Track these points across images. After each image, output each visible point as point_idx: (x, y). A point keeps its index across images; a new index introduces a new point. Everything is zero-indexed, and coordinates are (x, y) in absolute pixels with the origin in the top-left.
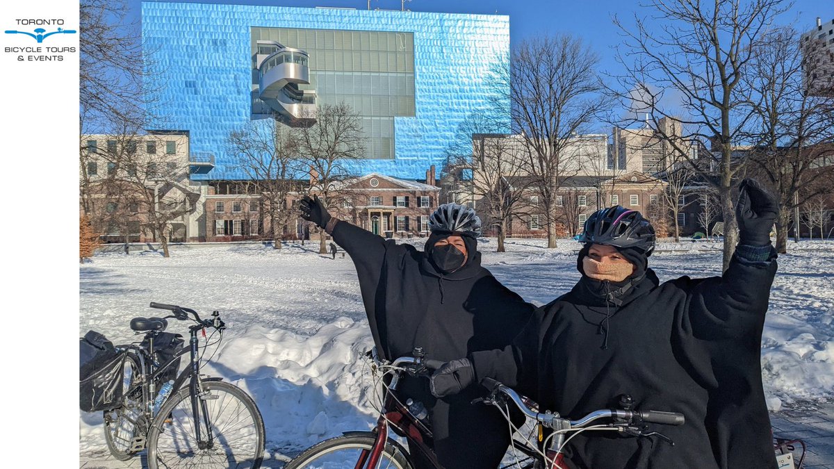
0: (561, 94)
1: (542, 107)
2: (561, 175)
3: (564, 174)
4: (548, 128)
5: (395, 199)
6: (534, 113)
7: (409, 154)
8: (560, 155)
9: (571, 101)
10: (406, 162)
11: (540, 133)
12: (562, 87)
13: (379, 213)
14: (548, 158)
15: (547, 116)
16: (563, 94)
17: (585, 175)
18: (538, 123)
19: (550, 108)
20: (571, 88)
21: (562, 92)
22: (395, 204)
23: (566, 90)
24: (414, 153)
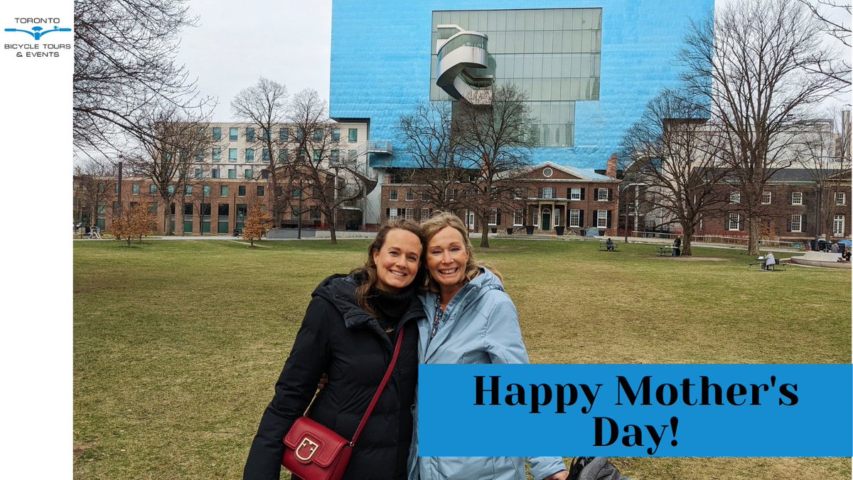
0: (774, 68)
1: (749, 84)
2: (768, 167)
3: (774, 165)
4: (756, 110)
5: (569, 190)
6: (739, 92)
7: (591, 141)
8: (770, 141)
9: (786, 77)
10: (585, 151)
11: (745, 115)
12: (776, 60)
13: (551, 205)
14: (754, 146)
15: (755, 94)
16: (778, 67)
17: (802, 167)
18: (743, 104)
19: (759, 85)
20: (787, 61)
21: (776, 65)
22: (569, 197)
23: (782, 63)
24: (595, 141)
